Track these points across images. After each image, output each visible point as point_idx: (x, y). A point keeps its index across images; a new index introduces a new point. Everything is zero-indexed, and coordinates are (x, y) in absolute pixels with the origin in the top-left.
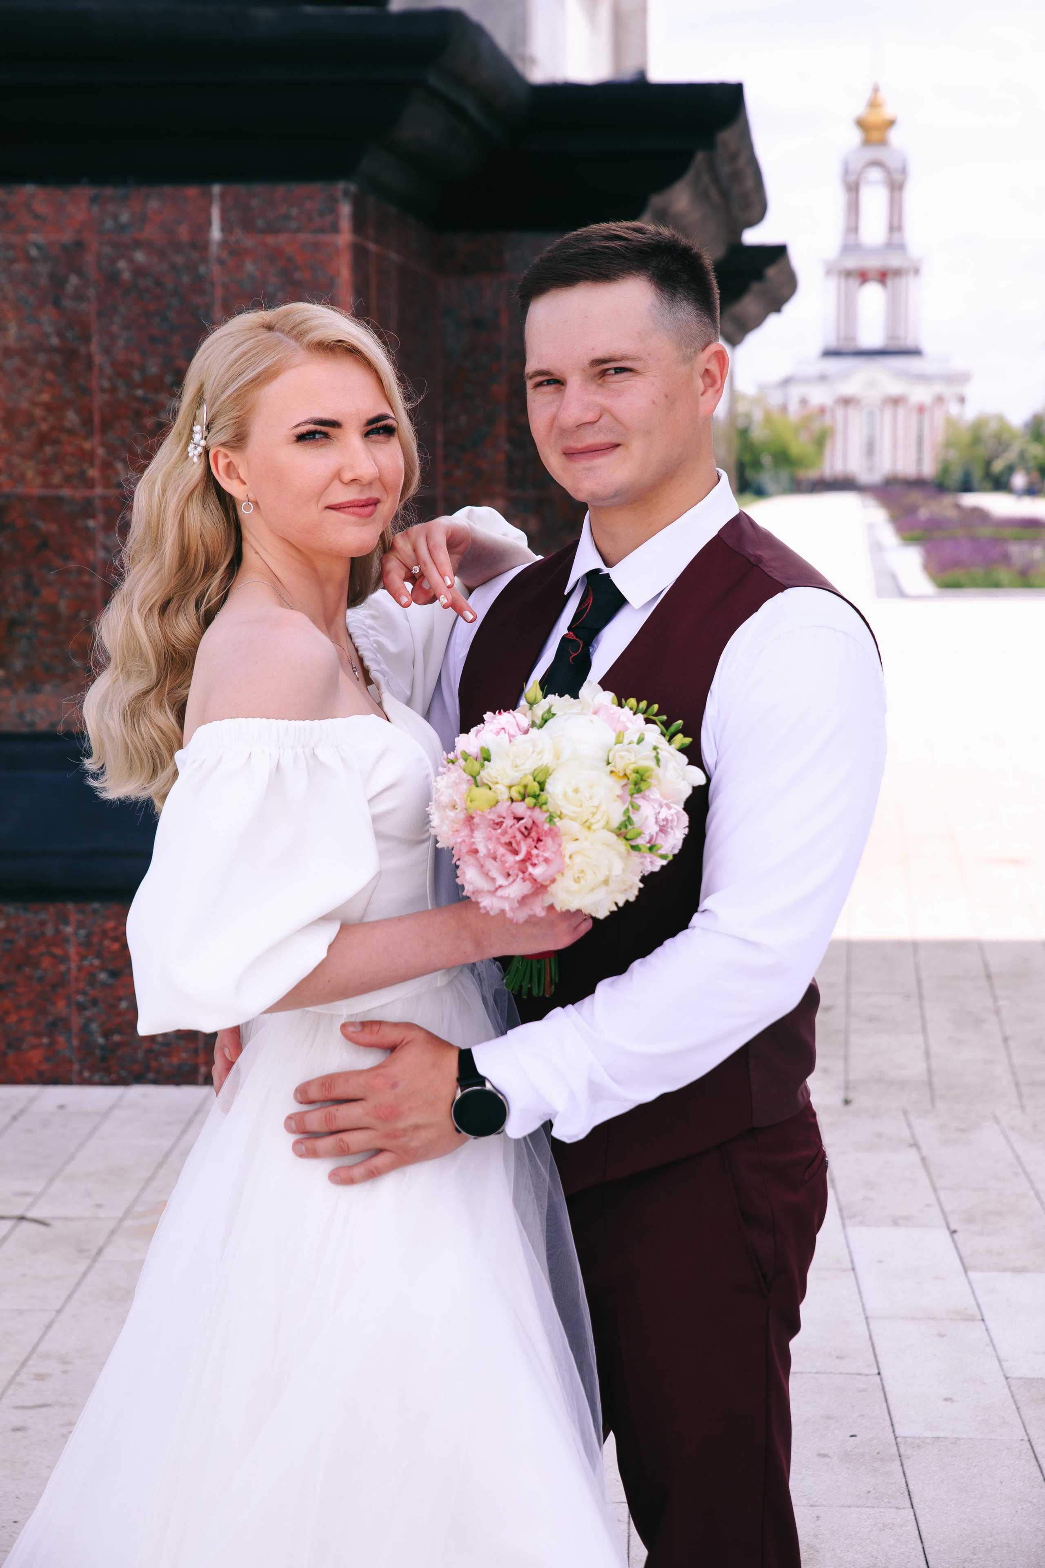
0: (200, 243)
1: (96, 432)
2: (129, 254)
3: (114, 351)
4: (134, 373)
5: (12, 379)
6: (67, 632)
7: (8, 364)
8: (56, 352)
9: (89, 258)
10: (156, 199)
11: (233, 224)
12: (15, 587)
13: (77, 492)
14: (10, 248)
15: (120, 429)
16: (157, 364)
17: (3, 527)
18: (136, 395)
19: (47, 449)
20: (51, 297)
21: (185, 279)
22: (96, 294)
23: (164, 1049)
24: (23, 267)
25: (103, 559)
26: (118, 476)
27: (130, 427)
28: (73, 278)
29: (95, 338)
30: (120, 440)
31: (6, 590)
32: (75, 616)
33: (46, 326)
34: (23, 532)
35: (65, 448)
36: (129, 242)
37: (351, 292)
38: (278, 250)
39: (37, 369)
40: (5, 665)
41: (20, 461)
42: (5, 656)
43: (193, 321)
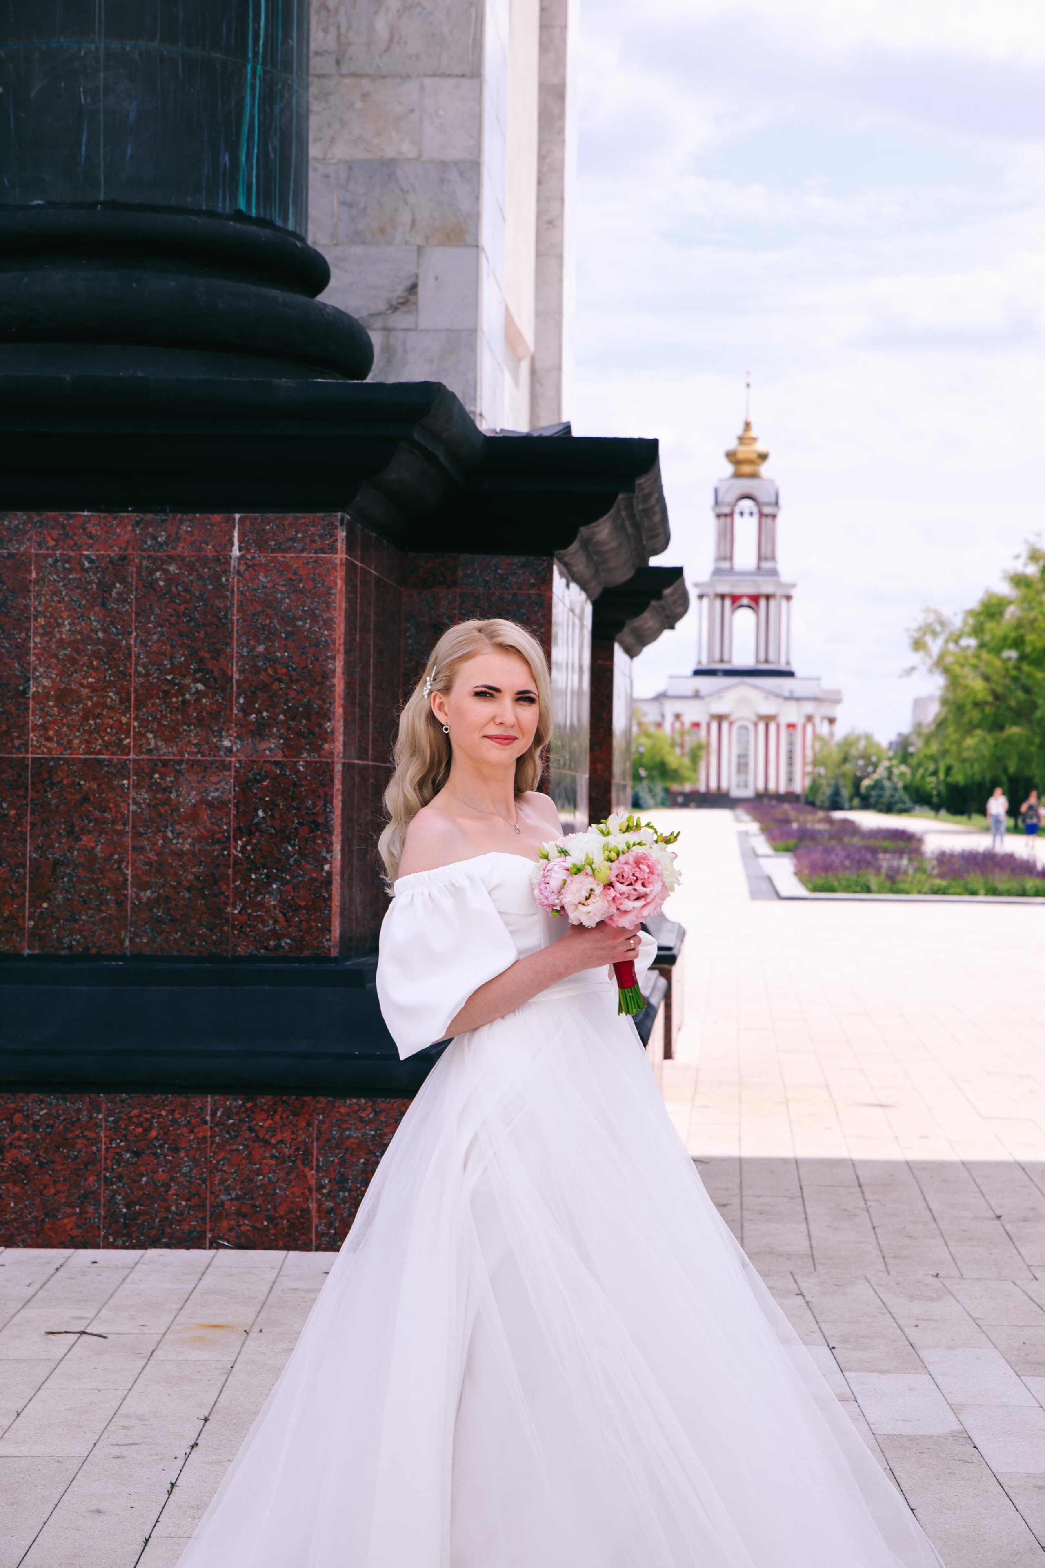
0: (222, 558)
1: (132, 709)
2: (164, 567)
3: (149, 644)
4: (166, 662)
5: (65, 666)
6: (102, 872)
7: (61, 654)
8: (102, 644)
9: (132, 569)
10: (189, 523)
11: (251, 544)
12: (60, 834)
13: (115, 757)
14: (67, 562)
15: (152, 706)
16: (184, 655)
17: (52, 785)
18: (166, 679)
19: (92, 722)
20: (100, 600)
21: (210, 587)
22: (136, 598)
23: (178, 1218)
24: (78, 576)
25: (134, 812)
26: (149, 744)
27: (160, 705)
28: (118, 585)
29: (134, 634)
30: (152, 715)
31: (53, 837)
32: (109, 858)
33: (95, 623)
34: (69, 790)
35: (106, 721)
36: (165, 558)
37: (344, 600)
38: (286, 566)
39: (86, 658)
40: (49, 898)
41: (68, 732)
42: (49, 891)
43: (215, 620)
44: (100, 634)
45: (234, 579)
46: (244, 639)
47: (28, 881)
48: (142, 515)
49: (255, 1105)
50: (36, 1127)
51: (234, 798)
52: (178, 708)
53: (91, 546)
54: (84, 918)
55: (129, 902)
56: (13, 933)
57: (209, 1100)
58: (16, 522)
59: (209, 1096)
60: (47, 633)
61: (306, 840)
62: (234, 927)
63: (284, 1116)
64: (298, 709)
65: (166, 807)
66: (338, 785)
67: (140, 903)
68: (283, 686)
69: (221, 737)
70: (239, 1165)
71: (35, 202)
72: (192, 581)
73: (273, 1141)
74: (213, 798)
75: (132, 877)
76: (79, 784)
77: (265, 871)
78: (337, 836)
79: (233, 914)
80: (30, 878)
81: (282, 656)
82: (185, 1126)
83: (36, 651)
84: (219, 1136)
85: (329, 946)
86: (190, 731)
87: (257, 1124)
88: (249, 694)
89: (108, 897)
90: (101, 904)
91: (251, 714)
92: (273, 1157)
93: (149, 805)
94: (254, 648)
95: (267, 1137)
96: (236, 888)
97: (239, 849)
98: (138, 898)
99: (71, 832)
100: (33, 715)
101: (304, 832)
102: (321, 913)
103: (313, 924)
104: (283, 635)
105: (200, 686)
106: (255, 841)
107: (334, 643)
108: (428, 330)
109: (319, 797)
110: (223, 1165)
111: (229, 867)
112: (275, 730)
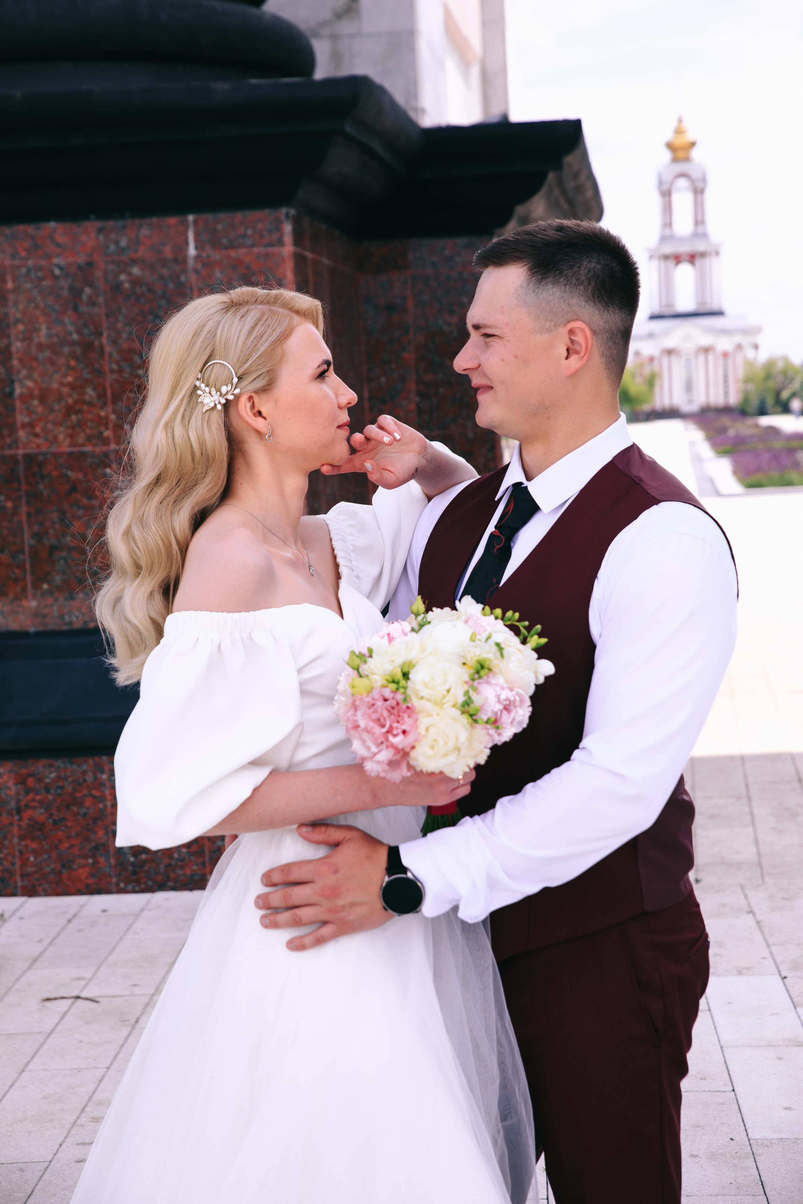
0: (180, 258)
1: (109, 403)
2: (128, 269)
5: (45, 367)
7: (41, 356)
8: (77, 345)
9: (99, 274)
10: (147, 227)
11: (205, 243)
12: (53, 521)
13: (97, 449)
14: (40, 270)
17: (43, 477)
19: (74, 417)
20: (72, 304)
21: (171, 286)
22: (105, 301)
23: (180, 863)
24: (50, 283)
28: (87, 289)
29: (106, 333)
31: (47, 524)
33: (69, 326)
34: (58, 481)
35: (86, 416)
36: (128, 261)
38: (239, 261)
39: (63, 359)
40: (47, 580)
41: (53, 428)
42: (47, 574)
44: (75, 337)
45: (193, 277)
47: (28, 566)
48: (104, 223)
50: (47, 789)
53: (60, 254)
54: (80, 596)
56: (18, 613)
60: (27, 338)
72: (154, 282)
76: (66, 475)
80: (30, 563)
83: (18, 355)
99: (62, 519)
100: (21, 414)
108: (371, 35)
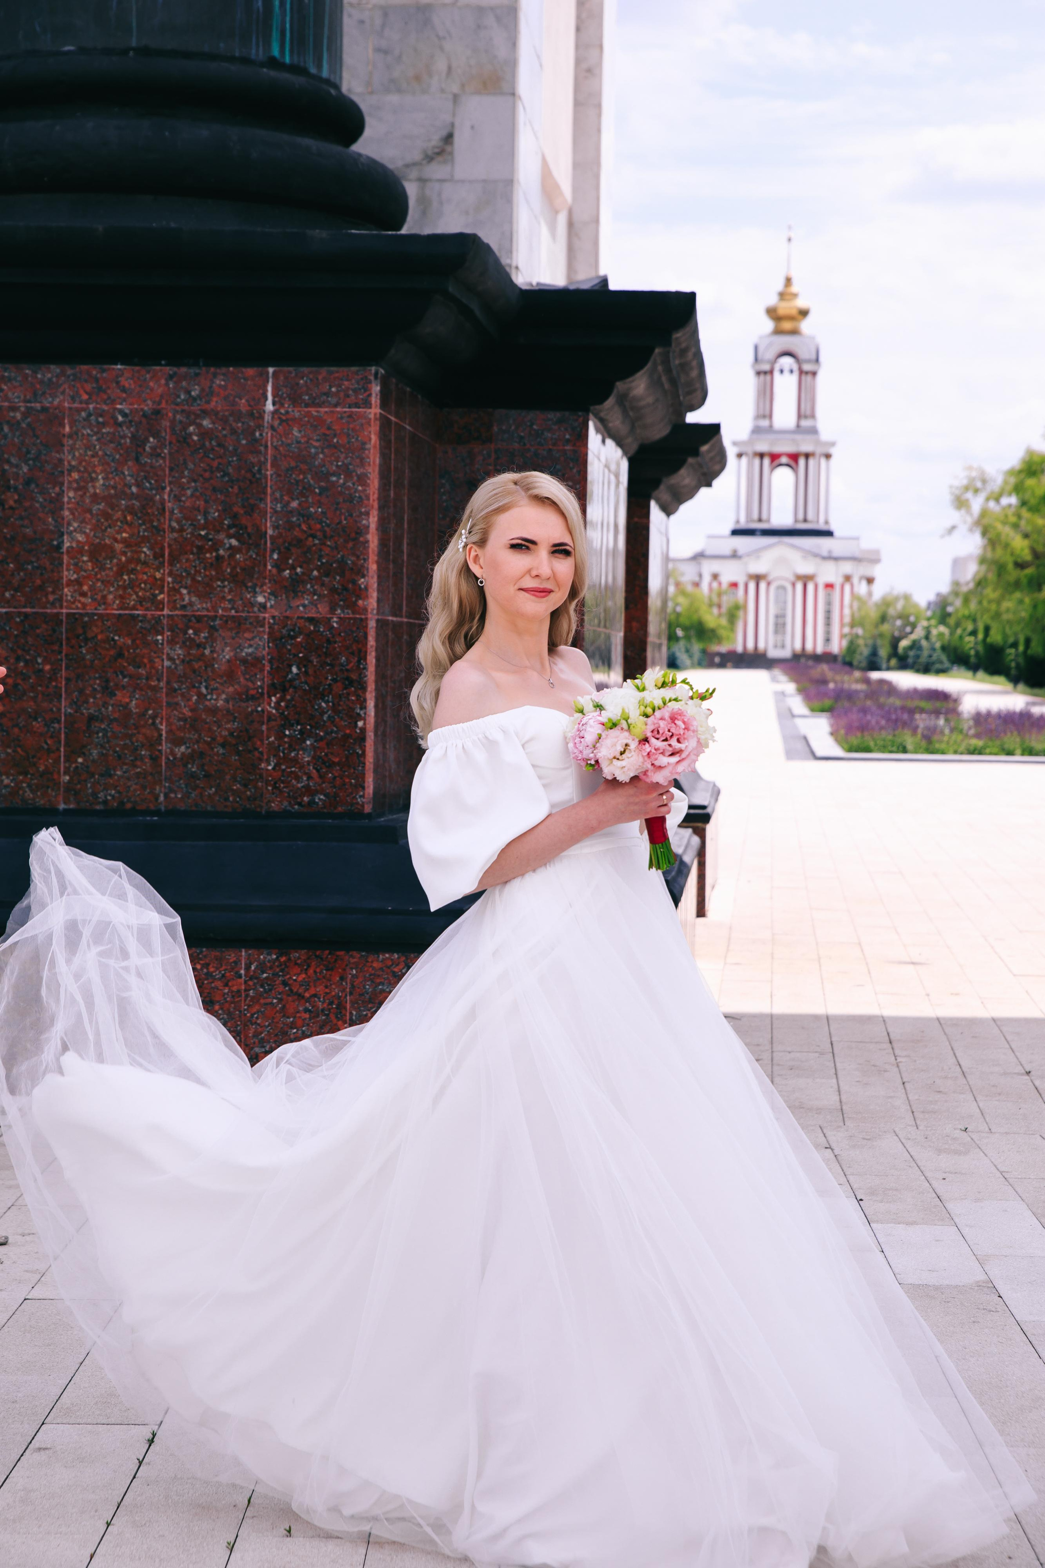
0: (256, 413)
1: (166, 564)
2: (198, 421)
3: (183, 499)
4: (199, 517)
5: (98, 521)
6: (137, 728)
7: (95, 508)
8: (136, 499)
9: (166, 423)
10: (222, 377)
11: (285, 399)
12: (95, 690)
13: (149, 613)
14: (101, 416)
15: (186, 562)
16: (218, 510)
17: (86, 640)
18: (200, 535)
19: (126, 577)
20: (134, 454)
21: (244, 442)
22: (170, 453)
24: (112, 430)
25: (169, 668)
26: (183, 600)
27: (194, 561)
28: (151, 439)
29: (168, 489)
30: (186, 571)
31: (88, 692)
32: (143, 714)
33: (128, 478)
34: (103, 645)
35: (140, 576)
36: (199, 412)
37: (378, 455)
38: (320, 421)
39: (120, 513)
40: (84, 754)
41: (102, 587)
42: (84, 746)
43: (249, 476)
44: (134, 489)
45: (268, 434)
46: (278, 495)
47: (63, 736)
48: (175, 369)
49: (289, 959)
51: (268, 654)
52: (212, 564)
53: (125, 400)
54: (119, 773)
55: (164, 758)
56: (48, 787)
57: (243, 953)
58: (49, 375)
59: (243, 950)
60: (81, 488)
61: (340, 696)
62: (267, 783)
63: (318, 970)
64: (331, 565)
65: (200, 663)
66: (371, 642)
67: (175, 758)
68: (317, 542)
69: (255, 593)
70: (273, 1018)
71: (67, 48)
72: (225, 436)
73: (307, 995)
74: (247, 654)
75: (166, 732)
76: (113, 639)
77: (299, 727)
78: (371, 692)
79: (267, 770)
80: (65, 733)
81: (316, 512)
82: (220, 979)
83: (70, 506)
84: (253, 989)
85: (363, 803)
86: (224, 587)
87: (291, 978)
88: (283, 550)
89: (143, 753)
90: (136, 759)
91: (284, 570)
92: (306, 1010)
93: (183, 661)
94: (288, 503)
95: (300, 991)
96: (270, 744)
97: (273, 705)
98: (172, 753)
99: (105, 688)
100: (68, 570)
101: (337, 688)
102: (355, 769)
103: (347, 780)
104: (317, 490)
105: (234, 542)
106: (288, 697)
107: (368, 499)
108: (463, 181)
109: (353, 653)
110: (257, 1018)
111: (263, 723)
112: (309, 586)
